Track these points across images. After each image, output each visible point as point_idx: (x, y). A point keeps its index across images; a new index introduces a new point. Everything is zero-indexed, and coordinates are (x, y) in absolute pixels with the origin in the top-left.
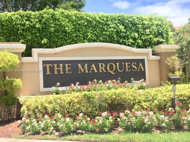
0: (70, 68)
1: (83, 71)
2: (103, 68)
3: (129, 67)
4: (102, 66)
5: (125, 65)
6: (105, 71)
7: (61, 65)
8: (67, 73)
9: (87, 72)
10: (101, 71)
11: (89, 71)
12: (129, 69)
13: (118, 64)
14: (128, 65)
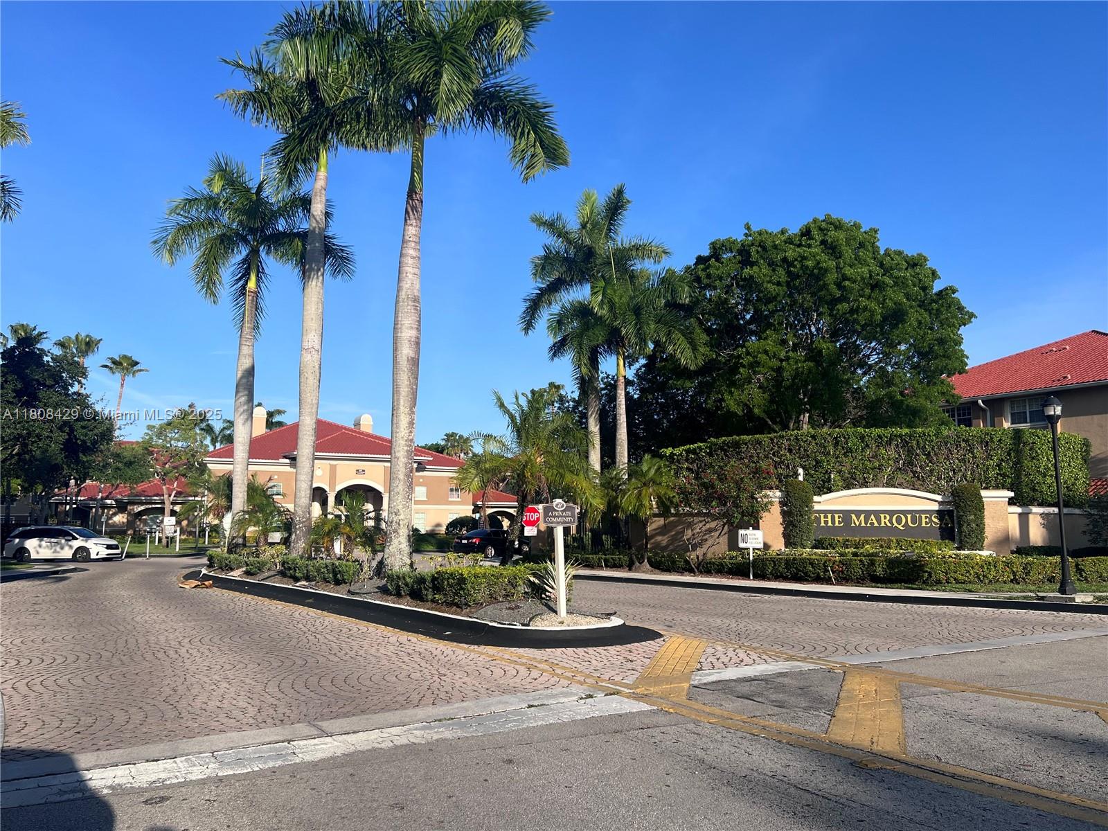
0: (840, 520)
1: (857, 524)
2: (886, 521)
3: (927, 520)
4: (885, 518)
5: (920, 518)
6: (889, 525)
7: (829, 515)
8: (837, 524)
9: (863, 524)
10: (883, 524)
11: (866, 523)
12: (926, 523)
13: (909, 516)
14: (926, 518)
